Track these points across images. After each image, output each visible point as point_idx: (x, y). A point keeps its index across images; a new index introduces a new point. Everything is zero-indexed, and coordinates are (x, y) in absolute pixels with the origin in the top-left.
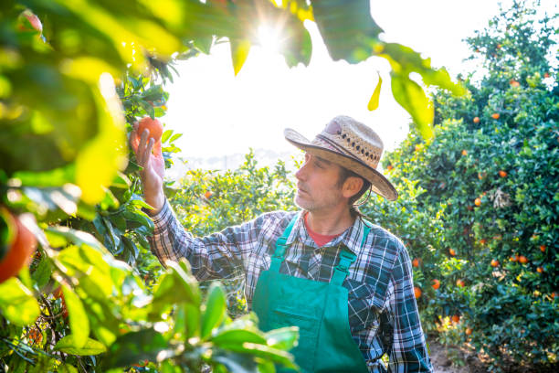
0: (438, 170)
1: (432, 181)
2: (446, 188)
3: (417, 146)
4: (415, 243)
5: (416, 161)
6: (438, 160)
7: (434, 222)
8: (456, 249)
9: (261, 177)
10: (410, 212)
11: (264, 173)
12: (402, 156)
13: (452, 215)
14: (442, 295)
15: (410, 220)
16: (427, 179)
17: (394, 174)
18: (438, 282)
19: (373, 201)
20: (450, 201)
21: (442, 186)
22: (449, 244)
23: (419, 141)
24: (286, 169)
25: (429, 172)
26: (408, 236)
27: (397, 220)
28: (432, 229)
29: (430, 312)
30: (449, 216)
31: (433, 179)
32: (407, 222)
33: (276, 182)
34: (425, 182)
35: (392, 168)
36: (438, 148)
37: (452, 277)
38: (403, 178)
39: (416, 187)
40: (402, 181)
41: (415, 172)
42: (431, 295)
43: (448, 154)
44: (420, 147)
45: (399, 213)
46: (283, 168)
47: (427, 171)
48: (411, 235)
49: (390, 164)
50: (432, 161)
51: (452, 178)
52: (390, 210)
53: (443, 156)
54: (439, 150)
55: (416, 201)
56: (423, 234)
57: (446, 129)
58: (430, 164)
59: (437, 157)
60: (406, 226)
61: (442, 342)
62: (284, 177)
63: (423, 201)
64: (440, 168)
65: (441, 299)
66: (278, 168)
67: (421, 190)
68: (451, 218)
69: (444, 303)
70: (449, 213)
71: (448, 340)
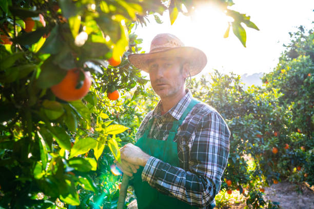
0: (293, 85)
1: (290, 90)
2: (298, 95)
3: (282, 71)
4: (276, 123)
5: (281, 79)
6: (294, 78)
7: (287, 112)
8: (301, 129)
9: (192, 84)
10: (275, 106)
11: (194, 81)
12: (274, 76)
13: (300, 110)
14: (290, 153)
15: (274, 111)
16: (287, 89)
17: (268, 86)
18: (288, 145)
19: (253, 100)
20: (299, 102)
21: (295, 93)
22: (298, 126)
23: (283, 68)
24: (206, 80)
25: (288, 85)
26: (272, 119)
27: (267, 110)
28: (286, 116)
29: (284, 164)
30: (298, 110)
31: (290, 89)
32: (272, 112)
33: (200, 87)
34: (286, 91)
35: (267, 83)
36: (294, 72)
37: (298, 144)
38: (273, 89)
39: (279, 92)
40: (272, 90)
41: (280, 85)
42: (284, 152)
43: (300, 75)
44: (283, 71)
45: (267, 106)
46: (205, 80)
47: (287, 85)
48: (274, 119)
49: (266, 80)
50: (290, 79)
51: (301, 89)
52: (262, 104)
53: (297, 76)
54: (294, 73)
55: (278, 100)
56: (281, 118)
57: (299, 61)
58: (289, 81)
59: (293, 77)
60: (271, 114)
61: (290, 180)
62: (205, 84)
63: (284, 102)
64: (295, 83)
65: (290, 155)
66: (202, 79)
67: (281, 94)
68: (299, 112)
69: (291, 157)
70: (298, 109)
71: (294, 179)
